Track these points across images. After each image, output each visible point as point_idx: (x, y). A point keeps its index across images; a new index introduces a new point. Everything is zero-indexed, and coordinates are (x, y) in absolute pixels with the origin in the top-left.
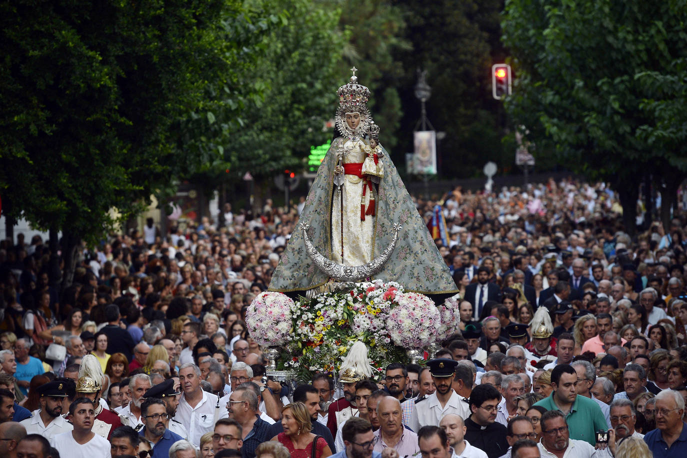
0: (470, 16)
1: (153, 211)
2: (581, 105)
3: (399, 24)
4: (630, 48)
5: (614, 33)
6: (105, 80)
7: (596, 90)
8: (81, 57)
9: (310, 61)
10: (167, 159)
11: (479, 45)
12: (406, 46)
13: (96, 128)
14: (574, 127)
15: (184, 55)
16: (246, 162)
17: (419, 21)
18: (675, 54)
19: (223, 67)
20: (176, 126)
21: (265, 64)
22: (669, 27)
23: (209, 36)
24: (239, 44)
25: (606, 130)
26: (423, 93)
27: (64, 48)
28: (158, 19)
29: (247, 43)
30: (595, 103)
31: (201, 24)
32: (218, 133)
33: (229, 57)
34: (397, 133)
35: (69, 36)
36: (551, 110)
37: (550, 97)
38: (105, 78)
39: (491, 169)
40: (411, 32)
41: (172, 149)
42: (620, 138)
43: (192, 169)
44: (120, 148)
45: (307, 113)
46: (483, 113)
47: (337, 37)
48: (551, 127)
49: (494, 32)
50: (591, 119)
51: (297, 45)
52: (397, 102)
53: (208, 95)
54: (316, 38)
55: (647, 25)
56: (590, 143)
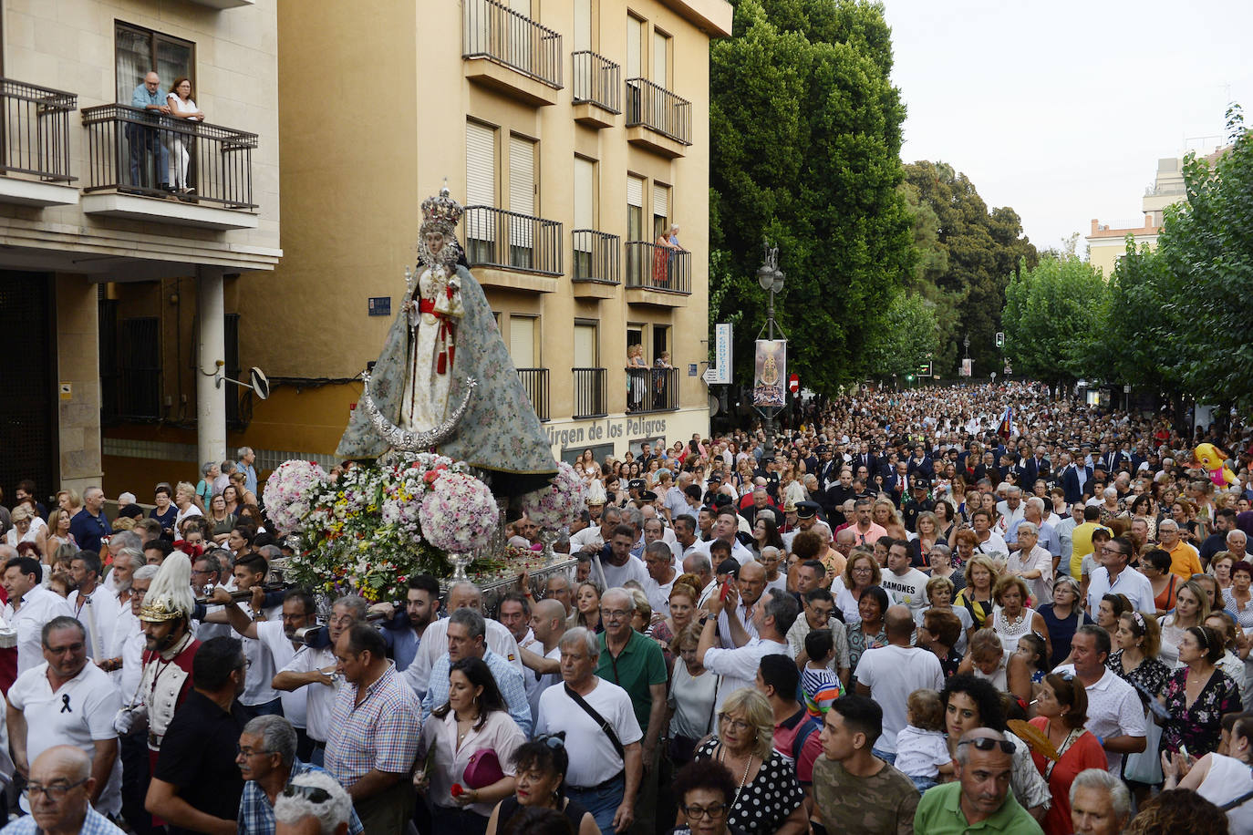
0: (987, 314)
1: (856, 388)
2: (1034, 350)
3: (958, 316)
4: (1056, 326)
5: (1049, 320)
6: (841, 336)
7: (1041, 343)
8: (832, 326)
9: (921, 330)
10: (864, 367)
11: (990, 325)
12: (961, 325)
13: (837, 354)
14: (1030, 358)
15: (872, 326)
16: (894, 369)
17: (966, 315)
18: (1076, 329)
19: (888, 331)
20: (868, 354)
21: (903, 331)
22: (1073, 318)
23: (883, 319)
24: (895, 323)
25: (1044, 360)
26: (967, 344)
27: (825, 323)
28: (863, 312)
29: (897, 322)
30: (1040, 348)
31: (880, 314)
32: (884, 357)
33: (890, 328)
34: (955, 359)
35: (827, 318)
36: (1021, 351)
37: (1021, 346)
38: (841, 335)
39: (993, 375)
40: (963, 319)
41: (866, 363)
42: (1050, 363)
43: (874, 371)
44: (846, 362)
45: (919, 351)
46: (991, 352)
47: (932, 321)
48: (1021, 358)
49: (998, 320)
50: (1038, 355)
51: (916, 323)
52: (956, 347)
53: (882, 343)
54: (924, 321)
55: (1063, 318)
56: (1037, 365)
